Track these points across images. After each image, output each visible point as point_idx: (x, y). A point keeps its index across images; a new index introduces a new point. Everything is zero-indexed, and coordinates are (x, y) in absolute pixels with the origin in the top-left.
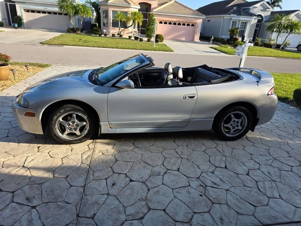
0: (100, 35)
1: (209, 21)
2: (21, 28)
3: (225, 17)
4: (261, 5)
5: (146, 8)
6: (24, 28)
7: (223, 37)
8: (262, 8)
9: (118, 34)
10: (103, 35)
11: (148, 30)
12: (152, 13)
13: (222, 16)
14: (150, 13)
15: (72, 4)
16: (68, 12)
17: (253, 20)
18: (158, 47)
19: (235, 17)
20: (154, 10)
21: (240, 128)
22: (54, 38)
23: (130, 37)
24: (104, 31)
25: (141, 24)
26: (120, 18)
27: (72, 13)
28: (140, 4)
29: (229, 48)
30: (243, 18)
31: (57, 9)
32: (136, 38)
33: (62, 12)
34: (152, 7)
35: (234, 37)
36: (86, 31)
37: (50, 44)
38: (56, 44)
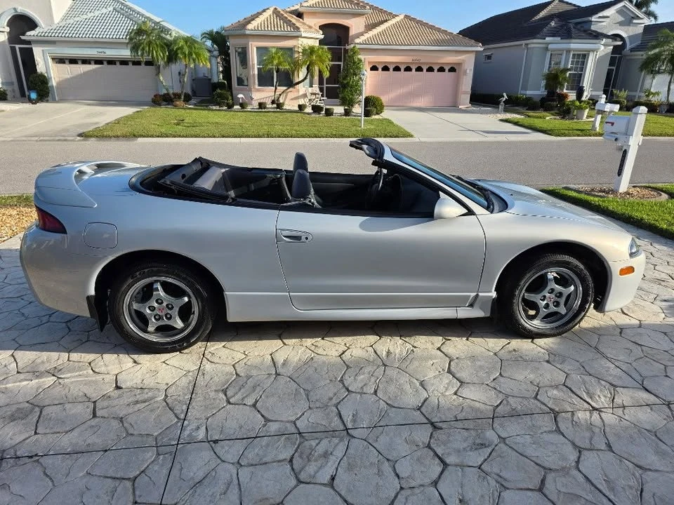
0: (230, 107)
1: (489, 57)
2: (47, 101)
3: (529, 46)
4: (620, 12)
5: (336, 36)
6: (54, 101)
7: (529, 93)
8: (621, 19)
9: (273, 102)
10: (236, 107)
11: (345, 86)
12: (352, 46)
13: (523, 42)
14: (347, 47)
15: (160, 38)
16: (152, 56)
17: (602, 47)
18: (372, 127)
19: (555, 43)
20: (357, 41)
23: (301, 107)
24: (240, 96)
25: (327, 74)
26: (275, 62)
27: (163, 59)
28: (322, 27)
29: (549, 120)
30: (577, 45)
31: (126, 53)
32: (317, 109)
33: (139, 58)
34: (352, 32)
35: (558, 91)
36: (199, 99)
37: (103, 137)
38: (118, 137)
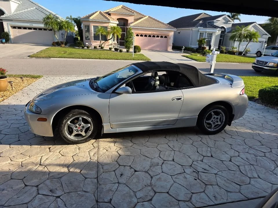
0: (83, 48)
1: (179, 33)
2: (9, 43)
3: (193, 30)
4: (224, 19)
5: (123, 23)
6: (11, 43)
7: (193, 46)
8: (224, 21)
9: (99, 46)
10: (85, 48)
11: (127, 42)
12: (129, 27)
13: (191, 28)
14: (127, 27)
15: (56, 21)
16: (53, 28)
17: (218, 31)
18: (137, 57)
19: (202, 29)
20: (131, 25)
21: (219, 123)
22: (41, 52)
23: (110, 49)
24: (87, 44)
25: (120, 37)
26: (101, 32)
27: (57, 29)
28: (118, 19)
29: (199, 56)
30: (209, 30)
31: (42, 26)
32: (116, 50)
33: (47, 28)
34: (129, 22)
35: (202, 46)
36: (70, 44)
37: (38, 57)
38: (43, 57)
